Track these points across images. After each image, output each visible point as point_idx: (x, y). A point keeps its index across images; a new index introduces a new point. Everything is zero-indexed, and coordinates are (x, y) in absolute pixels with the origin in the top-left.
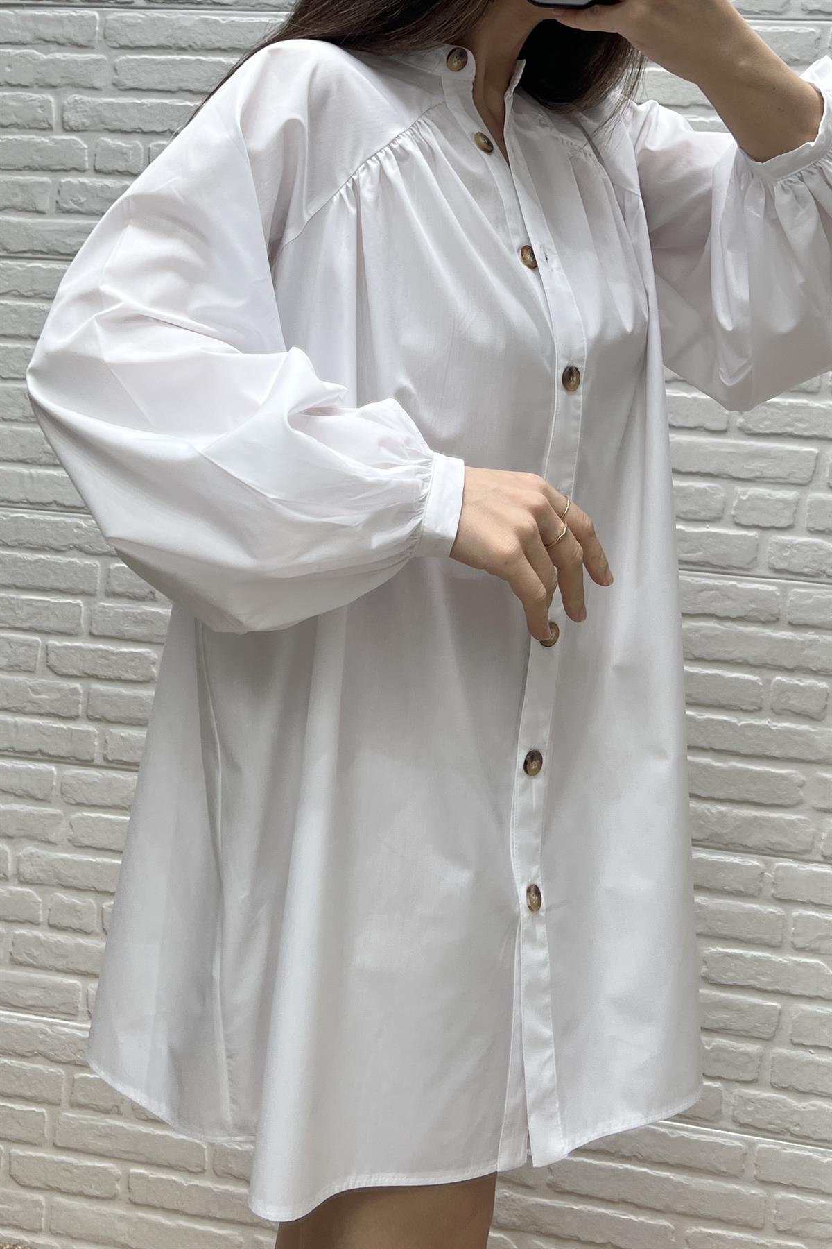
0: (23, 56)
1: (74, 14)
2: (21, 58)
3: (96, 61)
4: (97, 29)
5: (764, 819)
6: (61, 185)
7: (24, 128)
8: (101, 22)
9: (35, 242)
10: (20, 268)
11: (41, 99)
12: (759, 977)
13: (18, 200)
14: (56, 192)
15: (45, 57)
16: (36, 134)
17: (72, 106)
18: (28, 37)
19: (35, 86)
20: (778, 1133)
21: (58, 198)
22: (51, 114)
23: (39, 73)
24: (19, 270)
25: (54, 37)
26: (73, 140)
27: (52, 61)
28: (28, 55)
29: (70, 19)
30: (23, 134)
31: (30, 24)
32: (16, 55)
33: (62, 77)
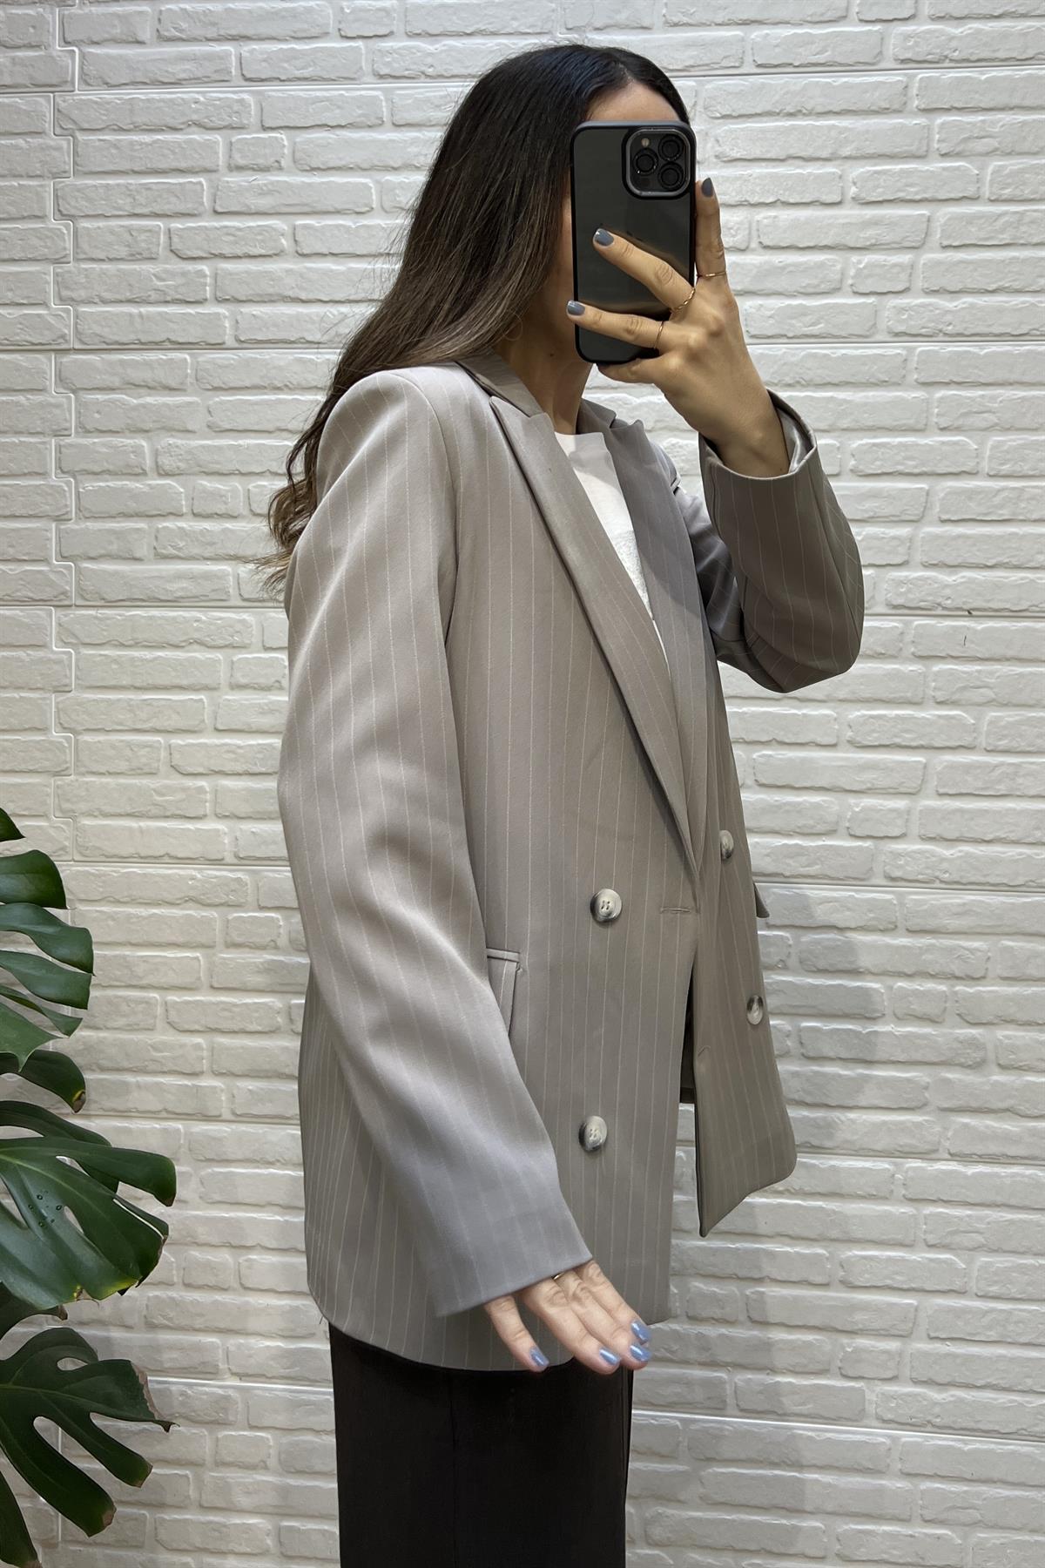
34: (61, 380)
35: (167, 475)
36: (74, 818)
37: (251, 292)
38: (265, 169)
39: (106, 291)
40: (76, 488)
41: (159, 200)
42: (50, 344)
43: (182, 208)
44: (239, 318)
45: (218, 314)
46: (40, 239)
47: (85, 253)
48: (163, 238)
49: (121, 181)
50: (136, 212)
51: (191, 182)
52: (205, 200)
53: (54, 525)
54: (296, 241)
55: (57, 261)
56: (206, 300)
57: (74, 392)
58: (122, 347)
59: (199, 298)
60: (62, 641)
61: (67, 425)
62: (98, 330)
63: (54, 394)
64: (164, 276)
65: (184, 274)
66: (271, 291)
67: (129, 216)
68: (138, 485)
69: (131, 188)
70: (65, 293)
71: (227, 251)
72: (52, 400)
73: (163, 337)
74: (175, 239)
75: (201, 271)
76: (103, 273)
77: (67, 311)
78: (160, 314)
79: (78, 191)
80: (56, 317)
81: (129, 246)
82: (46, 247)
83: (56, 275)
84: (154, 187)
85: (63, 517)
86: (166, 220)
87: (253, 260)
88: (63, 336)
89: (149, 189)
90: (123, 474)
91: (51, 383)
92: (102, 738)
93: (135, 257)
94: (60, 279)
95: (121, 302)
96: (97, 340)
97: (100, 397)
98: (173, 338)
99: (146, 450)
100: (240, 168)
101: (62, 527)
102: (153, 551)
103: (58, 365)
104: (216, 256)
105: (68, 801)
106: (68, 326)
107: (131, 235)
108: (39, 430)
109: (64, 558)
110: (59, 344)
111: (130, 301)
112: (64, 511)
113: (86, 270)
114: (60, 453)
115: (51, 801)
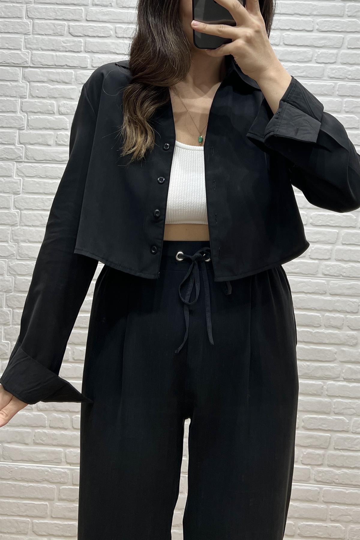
0: (42, 86)
1: (64, 71)
2: (43, 87)
3: (73, 89)
4: (73, 77)
5: (323, 366)
6: (58, 135)
7: (43, 113)
8: (74, 75)
9: (47, 157)
10: (41, 167)
11: (50, 102)
12: (323, 425)
13: (40, 141)
14: (56, 137)
15: (52, 87)
16: (48, 116)
17: (63, 105)
18: (45, 80)
19: (48, 98)
20: (330, 483)
21: (56, 140)
22: (54, 108)
23: (49, 93)
24: (40, 168)
25: (56, 80)
27: (55, 89)
28: (46, 86)
29: (62, 73)
30: (43, 115)
31: (47, 75)
32: (41, 86)
33: (59, 94)
34: (24, 77)
35: (62, 114)
36: (18, 243)
37: (98, 49)
38: (106, 6)
39: (43, 46)
40: (27, 118)
41: (66, 14)
42: (21, 64)
43: (75, 18)
44: (93, 58)
45: (86, 57)
46: (20, 26)
47: (37, 32)
48: (66, 28)
49: (52, 6)
50: (57, 18)
51: (78, 9)
52: (83, 15)
53: (18, 131)
54: (116, 32)
55: (25, 34)
56: (81, 51)
57: (29, 82)
58: (49, 67)
59: (79, 50)
60: (18, 175)
61: (26, 94)
62: (39, 60)
63: (22, 83)
64: (66, 42)
65: (74, 42)
66: (106, 49)
67: (54, 19)
68: (51, 118)
69: (56, 9)
70: (28, 46)
71: (90, 34)
72: (21, 85)
74: (71, 29)
75: (80, 41)
76: (43, 39)
77: (28, 53)
78: (64, 55)
79: (35, 9)
80: (24, 55)
81: (53, 30)
82: (22, 29)
83: (25, 39)
84: (64, 10)
85: (21, 128)
86: (68, 22)
87: (100, 38)
88: (26, 62)
89: (63, 10)
90: (46, 113)
91: (20, 78)
92: (31, 212)
93: (55, 34)
94: (26, 41)
95: (49, 50)
96: (39, 63)
97: (39, 84)
98: (68, 64)
99: (55, 105)
100: (97, 5)
101: (21, 132)
102: (55, 142)
103: (24, 71)
104: (86, 36)
105: (16, 236)
106: (28, 58)
107: (55, 26)
108: (14, 95)
109: (21, 144)
110: (24, 64)
111: (52, 50)
112: (22, 126)
113: (36, 38)
114: (22, 104)
115: (9, 236)
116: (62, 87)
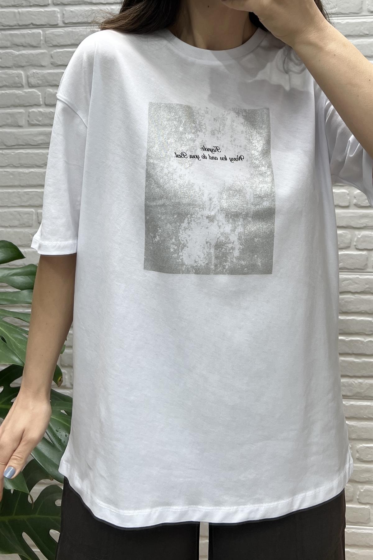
1: (30, 32)
2: (6, 54)
3: (42, 53)
4: (42, 38)
6: (29, 113)
7: (10, 87)
8: (43, 35)
9: (19, 141)
10: (13, 154)
11: (17, 73)
13: (9, 121)
14: (28, 116)
15: (18, 53)
16: (16, 90)
17: (32, 75)
18: (9, 44)
19: (14, 67)
21: (29, 119)
22: (22, 79)
25: (21, 43)
26: (34, 91)
27: (21, 55)
28: (10, 53)
29: (28, 34)
30: (10, 90)
31: (10, 38)
32: (4, 53)
33: (26, 62)
35: (33, 87)
44: (64, 12)
45: (54, 11)
56: (49, 5)
58: (11, 28)
59: (46, 3)
68: (19, 92)
73: (29, 22)
78: (28, 12)
90: (13, 87)
92: (6, 210)
95: (9, 6)
97: (1, 51)
98: (34, 23)
99: (23, 76)
102: (27, 122)
111: (14, 6)
116: (29, 53)
